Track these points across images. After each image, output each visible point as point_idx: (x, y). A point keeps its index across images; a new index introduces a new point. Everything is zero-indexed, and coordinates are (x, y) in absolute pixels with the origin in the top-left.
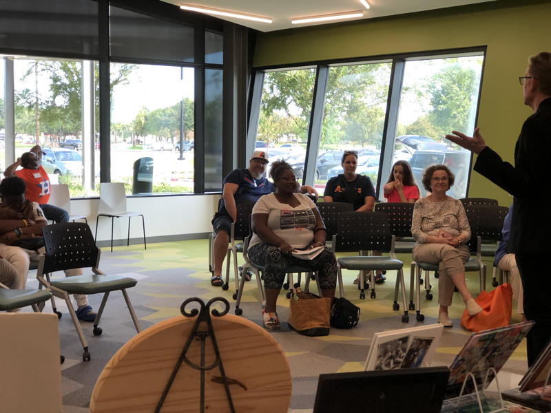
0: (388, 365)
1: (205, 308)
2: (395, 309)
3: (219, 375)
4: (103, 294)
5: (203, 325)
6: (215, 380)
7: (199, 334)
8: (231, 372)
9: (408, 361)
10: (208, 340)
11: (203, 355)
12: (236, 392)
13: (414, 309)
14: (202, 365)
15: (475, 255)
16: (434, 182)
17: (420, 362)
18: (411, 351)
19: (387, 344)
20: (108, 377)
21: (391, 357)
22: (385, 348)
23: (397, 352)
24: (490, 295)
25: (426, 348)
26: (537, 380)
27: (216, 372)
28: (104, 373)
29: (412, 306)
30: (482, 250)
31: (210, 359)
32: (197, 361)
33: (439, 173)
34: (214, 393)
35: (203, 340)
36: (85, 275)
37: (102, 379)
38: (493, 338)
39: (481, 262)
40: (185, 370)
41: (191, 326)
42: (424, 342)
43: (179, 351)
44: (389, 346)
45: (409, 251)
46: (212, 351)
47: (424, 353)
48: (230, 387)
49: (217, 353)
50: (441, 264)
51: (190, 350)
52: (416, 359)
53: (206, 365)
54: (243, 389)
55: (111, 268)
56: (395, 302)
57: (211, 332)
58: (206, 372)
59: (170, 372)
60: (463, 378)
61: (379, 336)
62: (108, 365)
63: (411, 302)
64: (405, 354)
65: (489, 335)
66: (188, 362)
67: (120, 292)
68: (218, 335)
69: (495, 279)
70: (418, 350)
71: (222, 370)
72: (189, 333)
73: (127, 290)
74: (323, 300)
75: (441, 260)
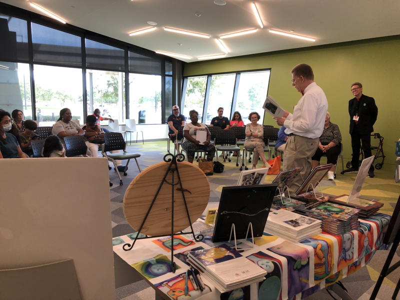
1: (174, 158)
2: (237, 166)
3: (180, 187)
5: (173, 165)
6: (178, 189)
7: (172, 170)
8: (184, 187)
9: (255, 182)
10: (175, 172)
11: (173, 180)
12: (187, 195)
14: (172, 183)
16: (252, 119)
17: (259, 183)
18: (256, 178)
19: (246, 175)
20: (131, 189)
21: (248, 181)
22: (245, 177)
23: (250, 179)
25: (262, 177)
27: (178, 186)
28: (129, 187)
29: (243, 165)
30: (269, 144)
31: (176, 181)
32: (171, 181)
33: (254, 116)
34: (178, 195)
35: (173, 172)
37: (129, 189)
38: (288, 173)
39: (269, 148)
40: (165, 185)
41: (168, 166)
42: (261, 175)
43: (163, 177)
45: (243, 144)
46: (177, 177)
47: (261, 179)
48: (185, 193)
49: (179, 178)
50: (255, 149)
51: (168, 176)
53: (175, 183)
54: (189, 193)
56: (237, 163)
57: (176, 169)
58: (174, 186)
59: (159, 186)
61: (243, 172)
62: (131, 183)
63: (243, 163)
64: (253, 180)
65: (286, 172)
66: (166, 181)
67: (134, 159)
68: (179, 170)
69: (273, 155)
70: (258, 178)
71: (181, 185)
72: (167, 169)
73: (137, 158)
74: (211, 162)
75: (255, 147)
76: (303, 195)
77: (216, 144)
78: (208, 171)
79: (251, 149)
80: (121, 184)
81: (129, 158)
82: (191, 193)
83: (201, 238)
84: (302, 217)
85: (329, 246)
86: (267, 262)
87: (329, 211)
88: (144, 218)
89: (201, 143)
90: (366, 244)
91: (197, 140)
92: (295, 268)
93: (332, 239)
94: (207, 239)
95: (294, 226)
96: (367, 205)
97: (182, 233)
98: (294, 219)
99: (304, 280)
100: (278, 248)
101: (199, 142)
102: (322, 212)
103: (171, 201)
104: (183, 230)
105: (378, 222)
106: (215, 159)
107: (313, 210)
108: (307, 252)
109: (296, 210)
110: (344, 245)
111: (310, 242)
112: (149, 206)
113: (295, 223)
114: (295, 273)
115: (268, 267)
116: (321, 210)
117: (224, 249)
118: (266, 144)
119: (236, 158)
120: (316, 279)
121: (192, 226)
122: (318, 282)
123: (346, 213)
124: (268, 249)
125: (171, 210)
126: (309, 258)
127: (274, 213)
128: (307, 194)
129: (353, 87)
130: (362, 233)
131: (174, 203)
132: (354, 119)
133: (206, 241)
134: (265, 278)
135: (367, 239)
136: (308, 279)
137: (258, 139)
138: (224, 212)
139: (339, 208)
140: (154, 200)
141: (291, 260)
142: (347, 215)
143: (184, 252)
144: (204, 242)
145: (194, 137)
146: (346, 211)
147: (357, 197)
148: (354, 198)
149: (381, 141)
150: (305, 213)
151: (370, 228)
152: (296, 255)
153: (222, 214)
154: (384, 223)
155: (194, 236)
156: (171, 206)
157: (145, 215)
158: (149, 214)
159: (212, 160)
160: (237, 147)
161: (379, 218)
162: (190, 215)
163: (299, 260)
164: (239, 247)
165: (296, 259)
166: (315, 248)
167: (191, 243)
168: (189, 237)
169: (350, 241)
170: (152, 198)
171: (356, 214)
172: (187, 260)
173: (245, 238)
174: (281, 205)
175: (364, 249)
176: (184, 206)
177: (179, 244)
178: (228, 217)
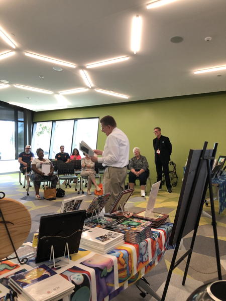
0: (68, 210)
9: (75, 208)
13: (81, 190)
18: (76, 204)
21: (69, 207)
23: (71, 205)
25: (80, 203)
38: (101, 198)
47: (80, 205)
50: (89, 177)
52: (77, 207)
56: (76, 188)
60: (92, 211)
61: (65, 201)
63: (80, 188)
64: (73, 206)
70: (78, 204)
74: (54, 189)
75: (89, 175)
76: (115, 213)
77: (59, 174)
78: (52, 197)
79: (86, 177)
82: (13, 224)
83: (26, 261)
84: (109, 233)
85: (129, 254)
86: (78, 276)
87: (130, 225)
89: (46, 174)
90: (157, 247)
91: (43, 172)
92: (102, 276)
93: (131, 248)
94: (32, 261)
95: (103, 241)
96: (158, 218)
97: (7, 259)
98: (103, 235)
99: (110, 285)
100: (90, 261)
101: (44, 173)
102: (125, 227)
104: (8, 256)
105: (165, 230)
106: (58, 186)
107: (118, 226)
108: (112, 262)
109: (107, 227)
110: (141, 251)
111: (115, 252)
113: (103, 238)
114: (103, 281)
115: (79, 280)
116: (124, 225)
117: (42, 269)
118: (97, 172)
119: (75, 184)
120: (120, 281)
121: (17, 251)
122: (122, 284)
123: (142, 226)
124: (81, 263)
126: (113, 266)
127: (90, 231)
128: (118, 212)
129: (155, 130)
130: (154, 240)
132: (157, 152)
133: (30, 263)
134: (74, 291)
135: (157, 243)
136: (114, 284)
137: (91, 169)
138: (43, 238)
139: (137, 222)
141: (98, 270)
142: (142, 228)
143: (7, 277)
144: (28, 264)
145: (39, 169)
146: (142, 224)
147: (152, 212)
148: (150, 213)
149: (175, 167)
150: (113, 229)
151: (159, 235)
152: (102, 266)
153: (41, 239)
154: (169, 229)
155: (19, 260)
159: (55, 187)
160: (75, 176)
161: (166, 226)
163: (105, 269)
164: (57, 264)
165: (102, 268)
166: (118, 257)
167: (17, 266)
168: (14, 262)
169: (145, 247)
171: (149, 226)
172: (9, 284)
173: (63, 256)
174: (96, 223)
175: (156, 251)
176: (8, 236)
177: (6, 268)
178: (47, 241)
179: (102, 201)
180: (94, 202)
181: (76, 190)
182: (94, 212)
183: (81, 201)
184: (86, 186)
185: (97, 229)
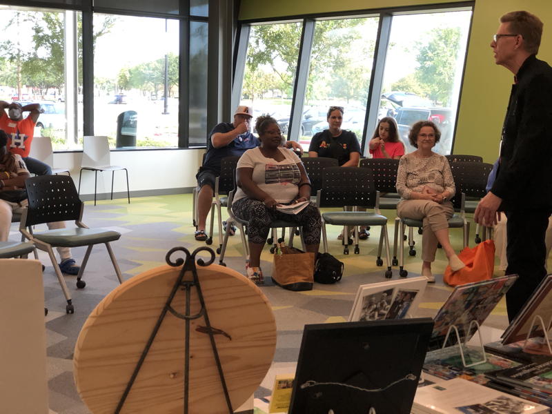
0: (373, 316)
1: (191, 258)
2: (378, 265)
3: (205, 325)
4: (86, 247)
5: (189, 274)
6: (200, 329)
7: (185, 283)
8: (215, 323)
9: (393, 313)
10: (193, 289)
11: (188, 306)
12: (220, 341)
13: (397, 265)
14: (187, 315)
15: (459, 212)
16: (420, 139)
17: (404, 314)
18: (396, 303)
19: (371, 296)
20: (93, 326)
21: (375, 310)
22: (369, 301)
23: (382, 305)
24: (473, 252)
25: (411, 301)
26: (519, 334)
27: (201, 322)
28: (89, 321)
29: (395, 262)
30: (466, 206)
31: (195, 309)
32: (182, 310)
33: (426, 130)
34: (200, 343)
35: (188, 289)
36: (68, 228)
37: (87, 328)
38: (477, 291)
39: (464, 218)
40: (170, 319)
41: (177, 275)
42: (409, 295)
43: (164, 301)
44: (374, 298)
45: (394, 207)
47: (409, 306)
48: (218, 338)
49: (203, 303)
50: (425, 220)
51: (175, 299)
52: (401, 312)
53: (192, 315)
54: (228, 339)
55: (94, 221)
56: (379, 258)
57: (196, 282)
58: (191, 321)
59: (153, 323)
60: (447, 330)
61: (364, 288)
62: (92, 314)
63: (395, 258)
64: (389, 307)
65: (473, 288)
66: (173, 311)
67: (104, 244)
68: (203, 284)
69: (478, 235)
70: (402, 302)
71: (207, 320)
72: (174, 283)
73: (111, 243)
74: (307, 255)
75: (425, 216)
76: (521, 344)
77: (324, 203)
78: (300, 279)
80: (70, 309)
81: (90, 242)
82: (230, 339)
84: (501, 398)
88: (122, 393)
98: (482, 402)
103: (183, 356)
107: (532, 381)
109: (492, 382)
112: (135, 366)
113: (482, 412)
118: (457, 207)
125: (183, 378)
127: (438, 388)
128: (531, 341)
131: (191, 361)
138: (308, 384)
140: (144, 355)
150: (513, 388)
153: (303, 387)
156: (183, 367)
157: (124, 388)
158: (133, 386)
160: (379, 214)
162: (228, 388)
170: (140, 348)
174: (456, 367)
178: (318, 395)
179: (478, 302)
180: (452, 303)
181: (380, 263)
182: (453, 333)
183: (413, 294)
184: (413, 253)
185: (461, 382)
